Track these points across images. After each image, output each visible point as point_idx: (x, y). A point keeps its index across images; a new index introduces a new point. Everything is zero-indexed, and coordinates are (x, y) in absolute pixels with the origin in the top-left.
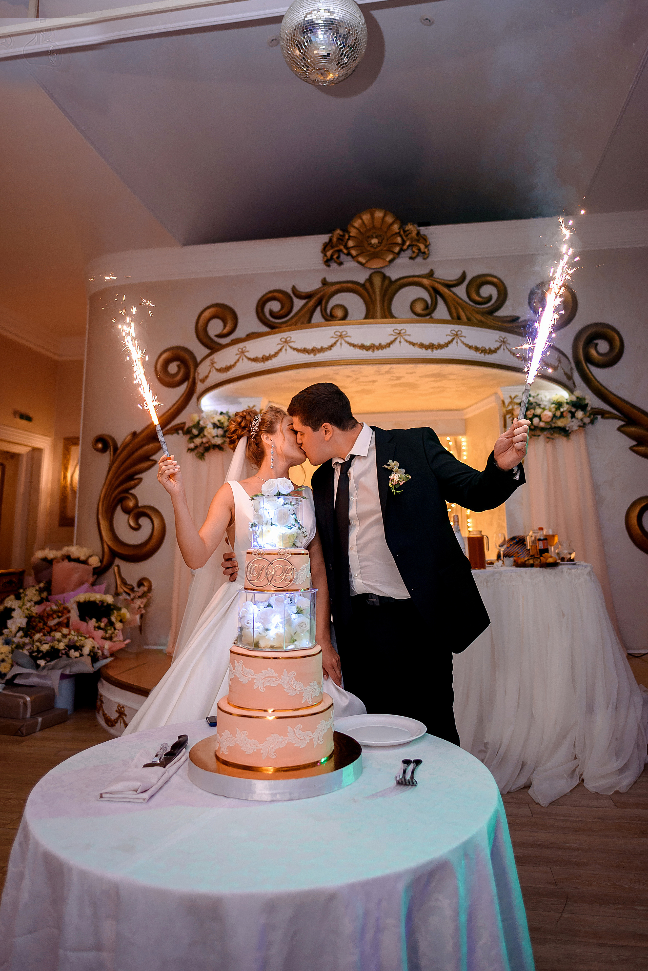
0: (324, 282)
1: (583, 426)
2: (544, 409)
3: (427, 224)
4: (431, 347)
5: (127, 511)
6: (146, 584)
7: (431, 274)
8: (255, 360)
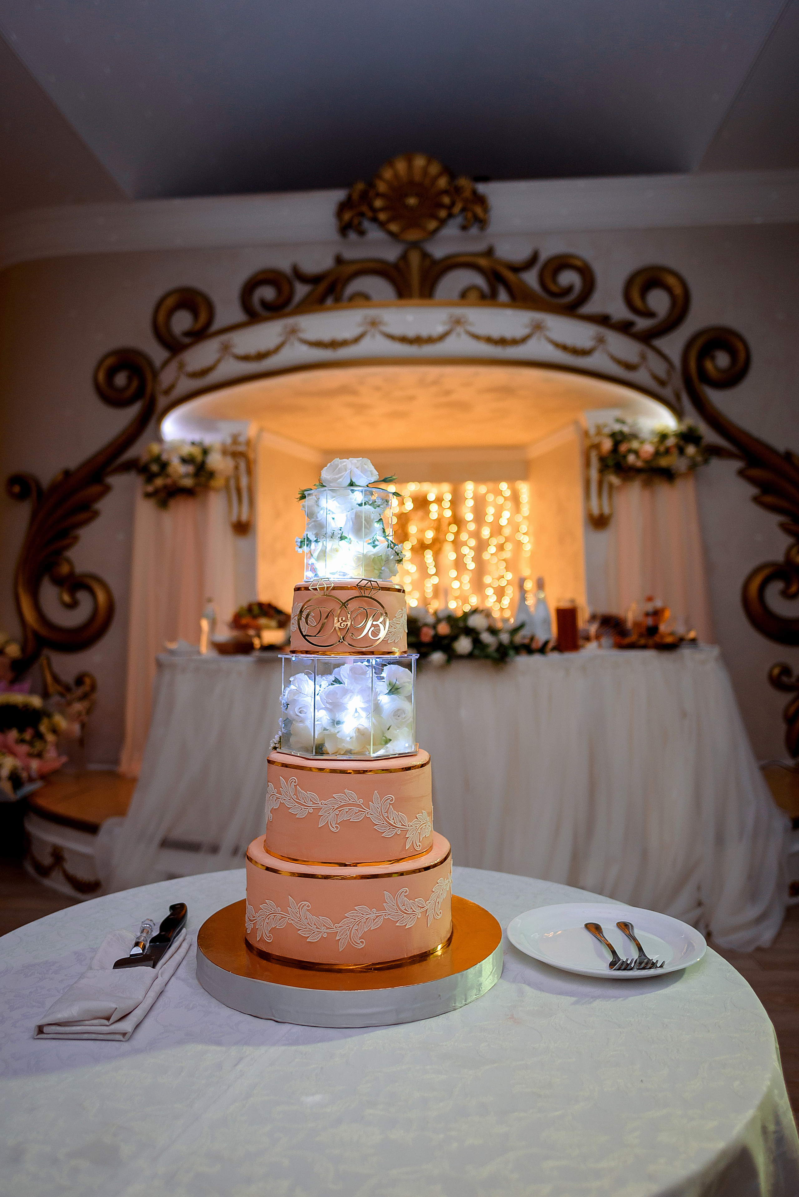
0: (339, 260)
1: (693, 467)
2: (642, 442)
3: (485, 179)
4: (502, 342)
5: (59, 582)
6: (88, 681)
7: (489, 252)
8: (246, 358)
